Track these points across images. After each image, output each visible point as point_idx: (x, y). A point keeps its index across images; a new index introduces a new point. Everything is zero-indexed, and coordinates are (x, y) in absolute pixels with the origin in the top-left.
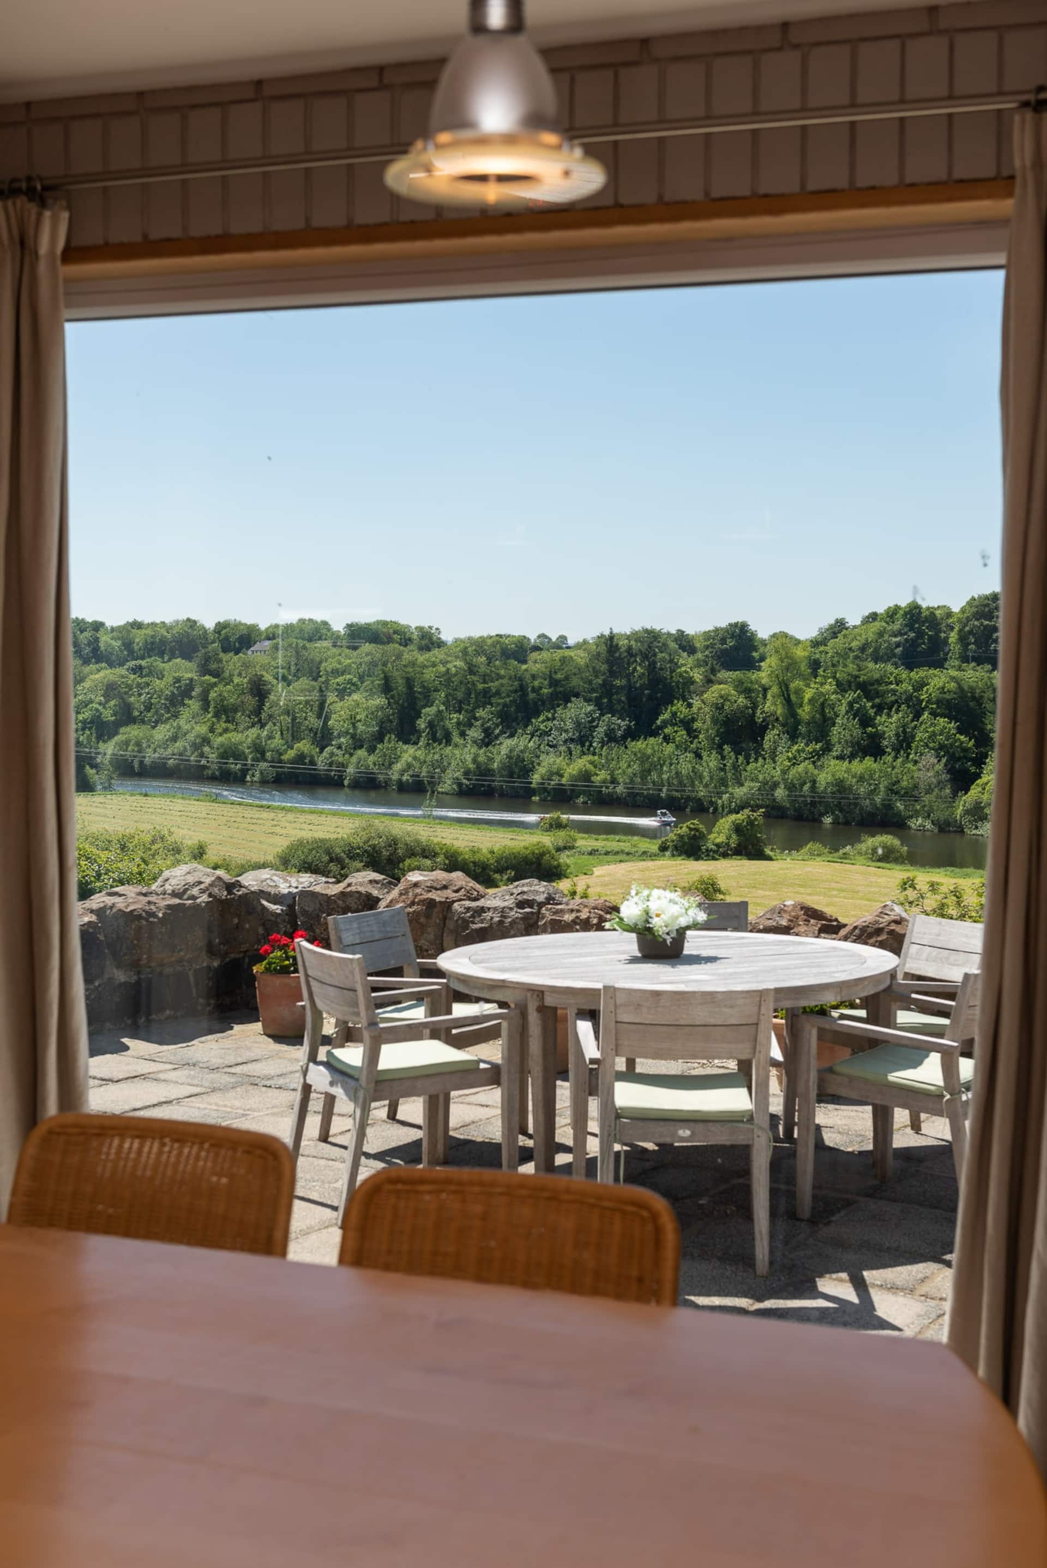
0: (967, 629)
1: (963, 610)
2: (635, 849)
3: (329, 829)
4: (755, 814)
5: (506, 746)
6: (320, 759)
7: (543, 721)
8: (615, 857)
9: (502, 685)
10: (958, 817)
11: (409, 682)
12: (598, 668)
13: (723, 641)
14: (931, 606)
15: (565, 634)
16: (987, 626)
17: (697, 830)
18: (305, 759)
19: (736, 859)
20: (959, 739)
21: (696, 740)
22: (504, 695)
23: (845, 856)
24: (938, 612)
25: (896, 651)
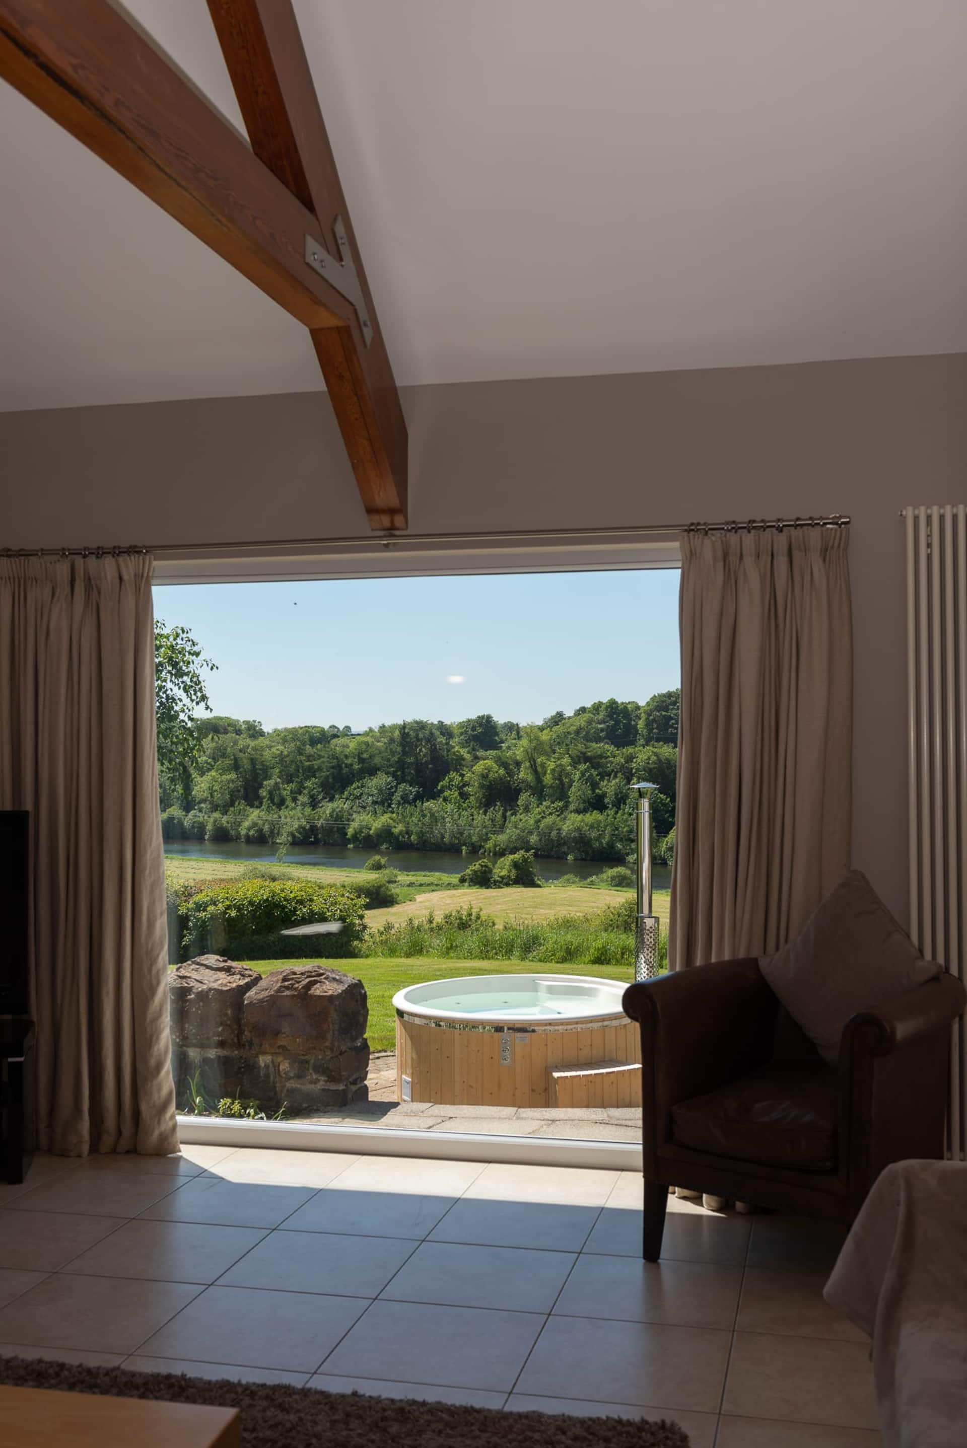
0: (651, 718)
1: (648, 704)
2: (441, 882)
3: (208, 872)
4: (528, 854)
5: (328, 808)
6: (186, 820)
7: (355, 789)
8: (428, 888)
9: (323, 762)
10: (662, 853)
11: (253, 761)
12: (394, 749)
13: (474, 729)
14: (624, 701)
15: (348, 725)
16: (665, 715)
17: (486, 866)
18: (174, 820)
19: (515, 887)
20: (660, 798)
21: (468, 801)
22: (325, 770)
23: (592, 883)
24: (629, 706)
25: (601, 735)
